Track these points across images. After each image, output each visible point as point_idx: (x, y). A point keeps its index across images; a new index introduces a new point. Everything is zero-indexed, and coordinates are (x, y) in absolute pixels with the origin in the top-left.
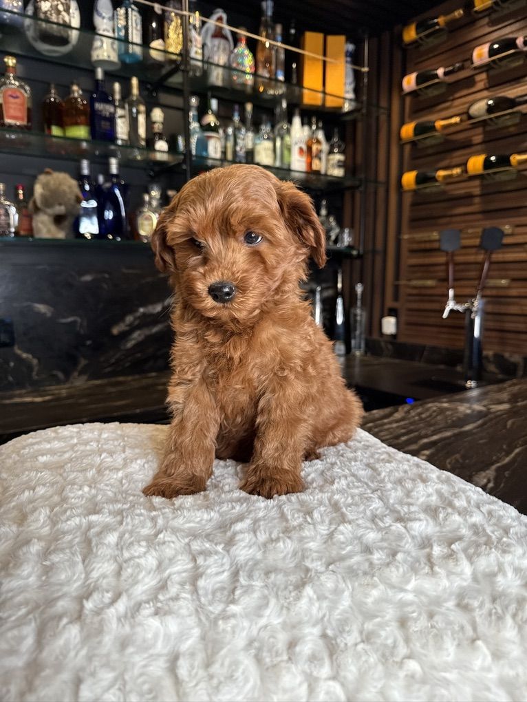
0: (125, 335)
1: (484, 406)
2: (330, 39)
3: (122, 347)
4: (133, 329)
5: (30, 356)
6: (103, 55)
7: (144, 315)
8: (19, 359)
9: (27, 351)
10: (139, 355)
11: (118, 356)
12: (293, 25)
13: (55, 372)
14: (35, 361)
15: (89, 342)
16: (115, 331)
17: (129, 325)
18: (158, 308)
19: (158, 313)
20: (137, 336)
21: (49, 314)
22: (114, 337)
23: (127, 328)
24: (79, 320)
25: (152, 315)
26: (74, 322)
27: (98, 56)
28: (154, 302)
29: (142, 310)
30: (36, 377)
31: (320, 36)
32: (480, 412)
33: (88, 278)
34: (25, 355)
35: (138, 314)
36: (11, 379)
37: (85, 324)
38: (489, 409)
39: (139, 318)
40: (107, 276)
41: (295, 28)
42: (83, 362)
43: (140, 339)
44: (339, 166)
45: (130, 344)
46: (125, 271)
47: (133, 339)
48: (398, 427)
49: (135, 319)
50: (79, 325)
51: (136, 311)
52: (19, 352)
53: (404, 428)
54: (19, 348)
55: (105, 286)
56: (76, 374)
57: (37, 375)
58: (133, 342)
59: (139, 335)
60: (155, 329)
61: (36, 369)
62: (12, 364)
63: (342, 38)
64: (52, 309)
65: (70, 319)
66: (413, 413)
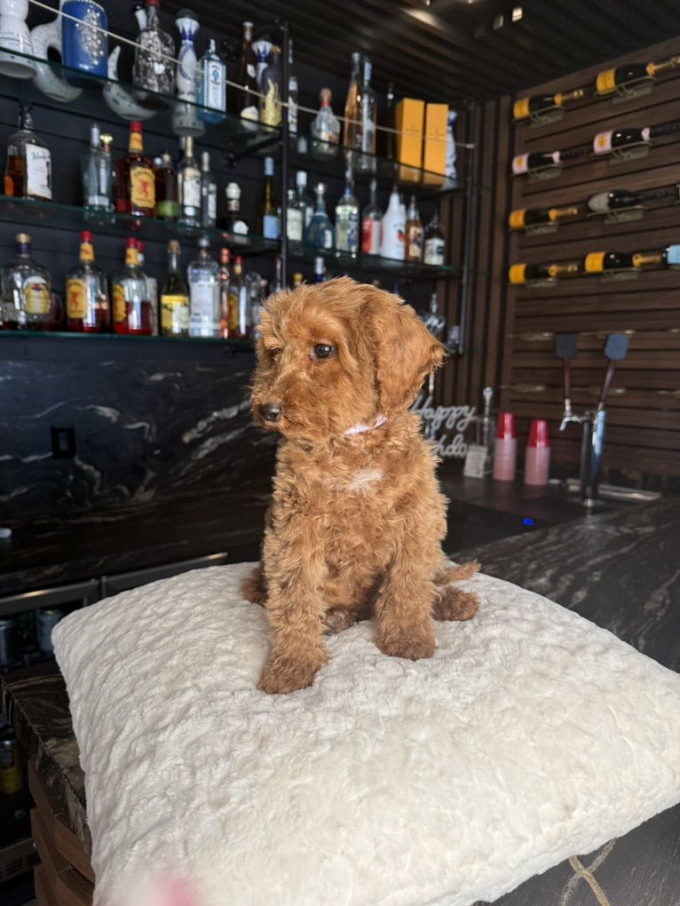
0: (196, 443)
1: (631, 528)
2: (430, 106)
3: (194, 458)
4: (205, 436)
5: (92, 468)
6: (187, 123)
7: (218, 419)
8: (79, 472)
9: (89, 462)
10: (211, 466)
11: (189, 467)
12: (391, 90)
13: (119, 487)
14: (97, 474)
15: (157, 452)
16: (187, 438)
17: (203, 432)
18: (233, 412)
19: (234, 417)
20: (209, 445)
21: (114, 419)
22: (185, 445)
23: (199, 436)
24: (147, 425)
25: (226, 420)
26: (143, 428)
27: (181, 123)
28: (229, 406)
29: (215, 414)
30: (97, 493)
31: (421, 104)
32: (629, 535)
33: (158, 377)
34: (86, 467)
35: (212, 419)
36: (69, 494)
37: (154, 430)
38: (636, 531)
39: (213, 423)
40: (179, 375)
41: (393, 93)
42: (151, 475)
43: (213, 448)
44: (439, 253)
45: (201, 454)
46: (199, 369)
47: (206, 448)
48: (558, 550)
49: (209, 425)
50: (147, 431)
51: (210, 415)
52: (78, 462)
53: (564, 551)
54: (81, 459)
55: (177, 387)
56: (142, 488)
57: (99, 490)
58: (205, 452)
59: (213, 444)
60: (230, 437)
61: (98, 482)
62: (71, 477)
63: (445, 107)
64: (118, 413)
65: (138, 425)
66: (565, 536)
